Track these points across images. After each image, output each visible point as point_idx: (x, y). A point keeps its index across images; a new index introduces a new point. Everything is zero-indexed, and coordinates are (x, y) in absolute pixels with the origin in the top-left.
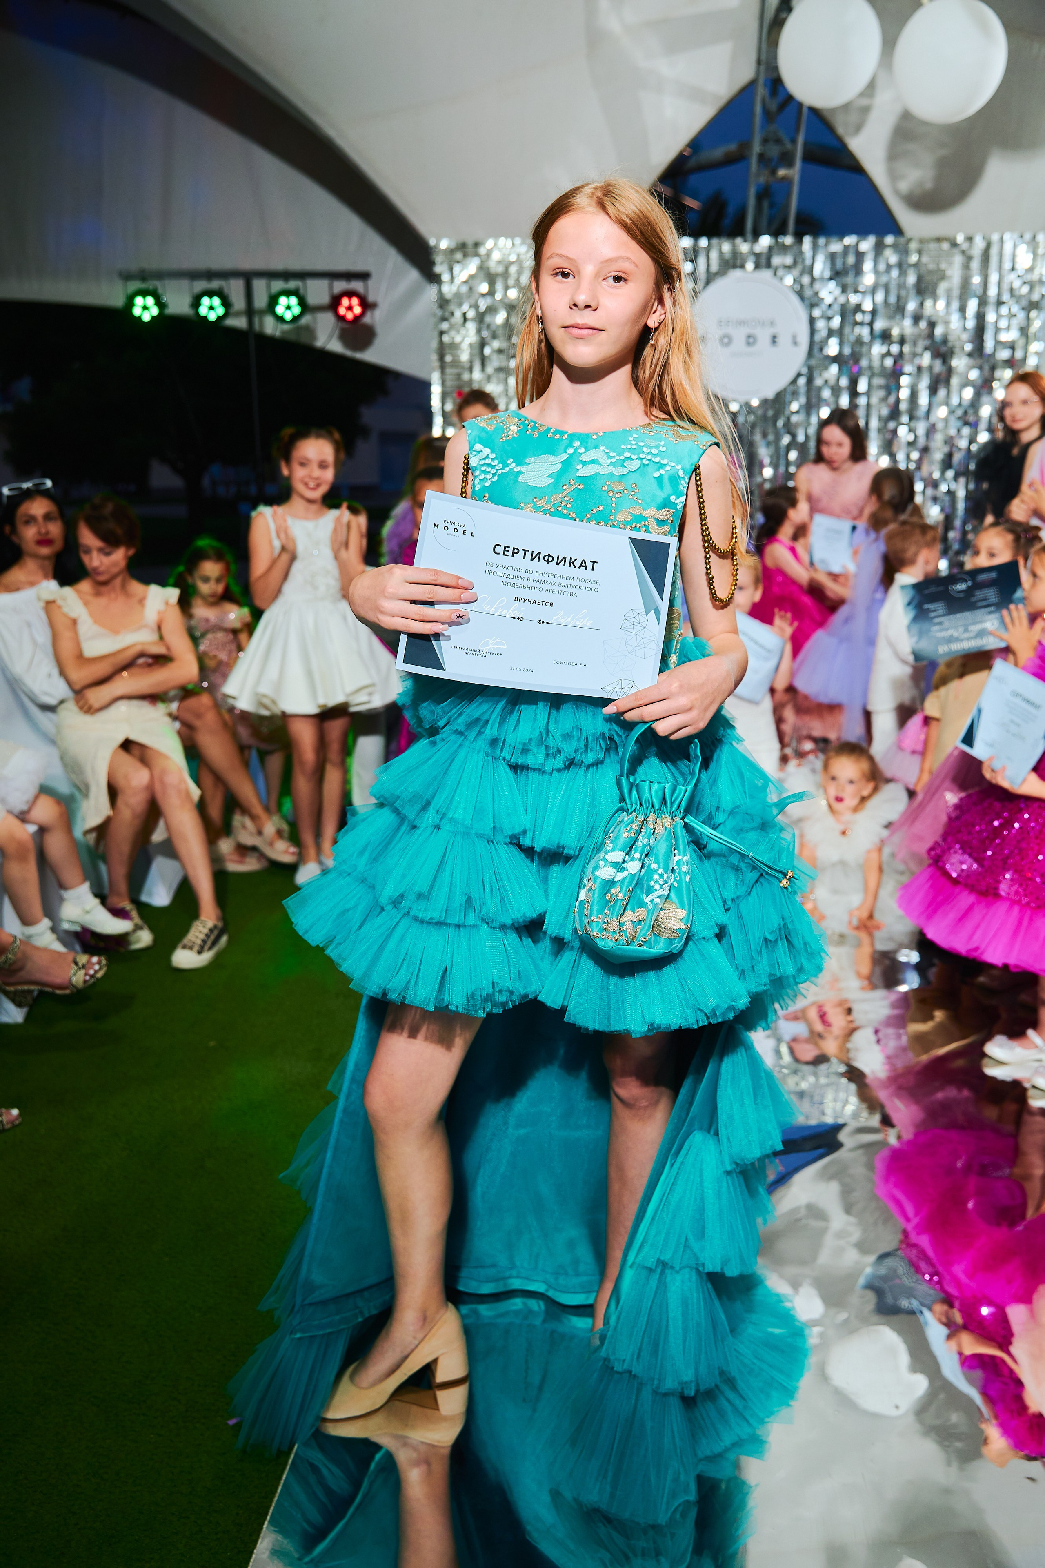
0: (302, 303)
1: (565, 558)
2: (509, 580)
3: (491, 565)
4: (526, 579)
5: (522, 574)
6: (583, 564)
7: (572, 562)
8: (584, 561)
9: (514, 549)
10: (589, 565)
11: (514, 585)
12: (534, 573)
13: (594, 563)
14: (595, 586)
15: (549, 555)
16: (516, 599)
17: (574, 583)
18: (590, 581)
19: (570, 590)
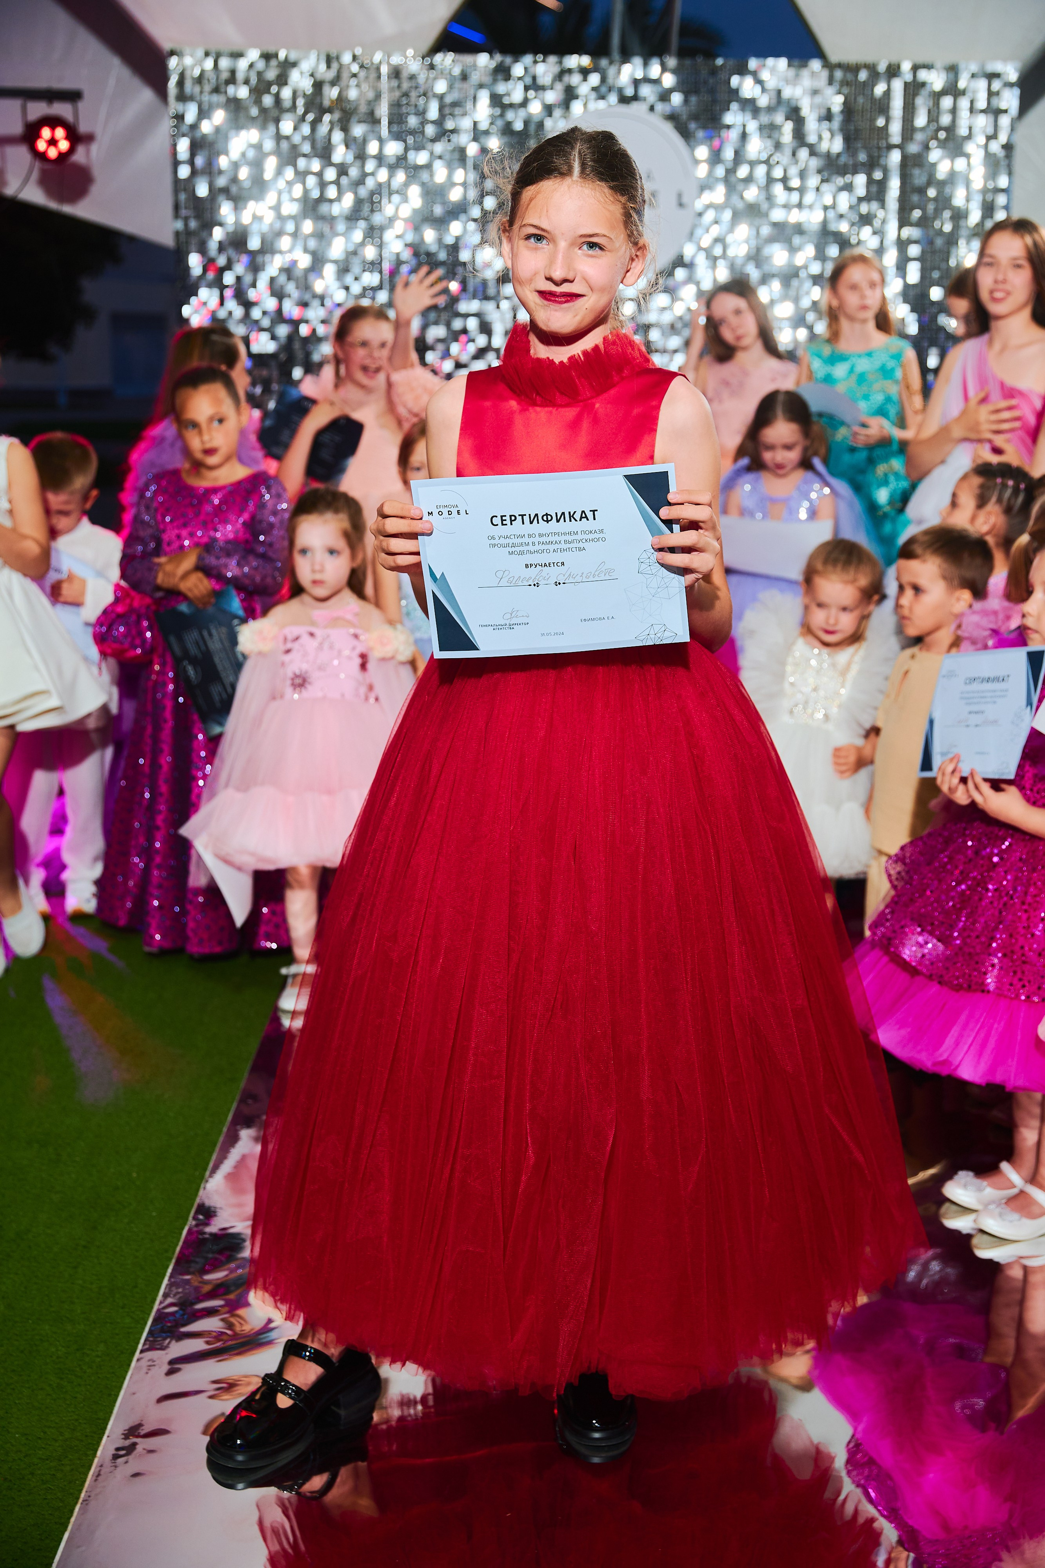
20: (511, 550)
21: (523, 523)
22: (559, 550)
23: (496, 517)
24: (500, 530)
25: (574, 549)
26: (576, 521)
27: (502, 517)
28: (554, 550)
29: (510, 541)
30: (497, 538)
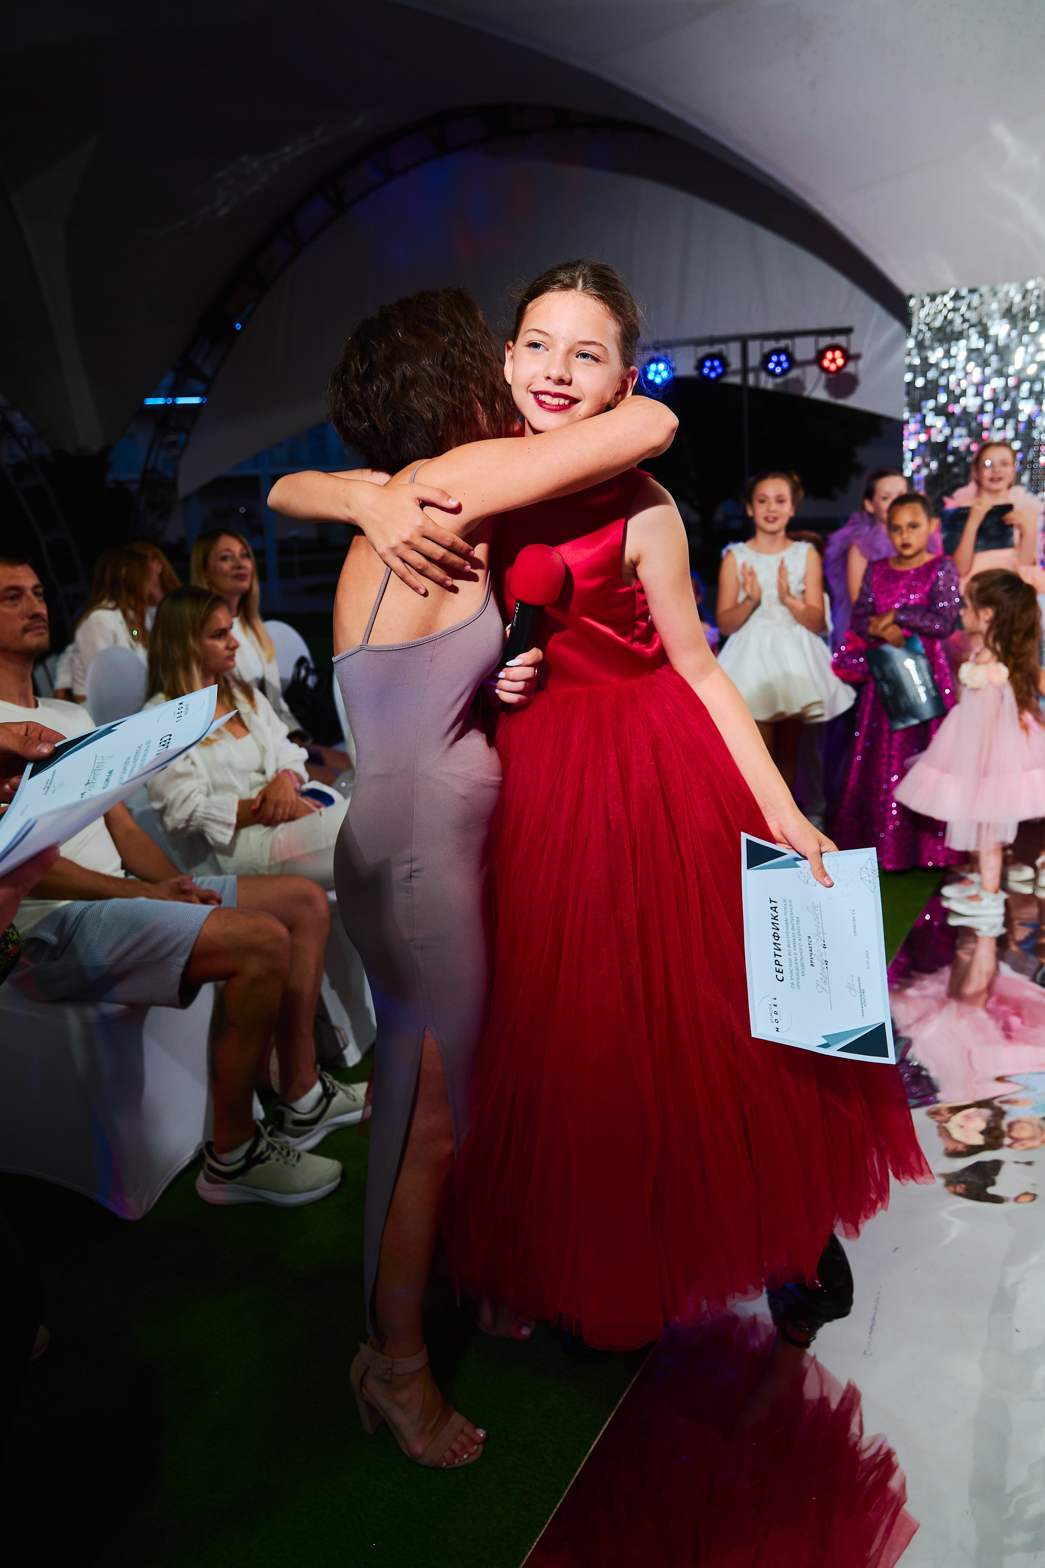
20: (801, 974)
21: (781, 956)
22: (799, 937)
23: (777, 976)
24: (786, 975)
25: (799, 925)
26: (777, 916)
27: (777, 971)
28: (800, 940)
29: (794, 972)
30: (792, 981)
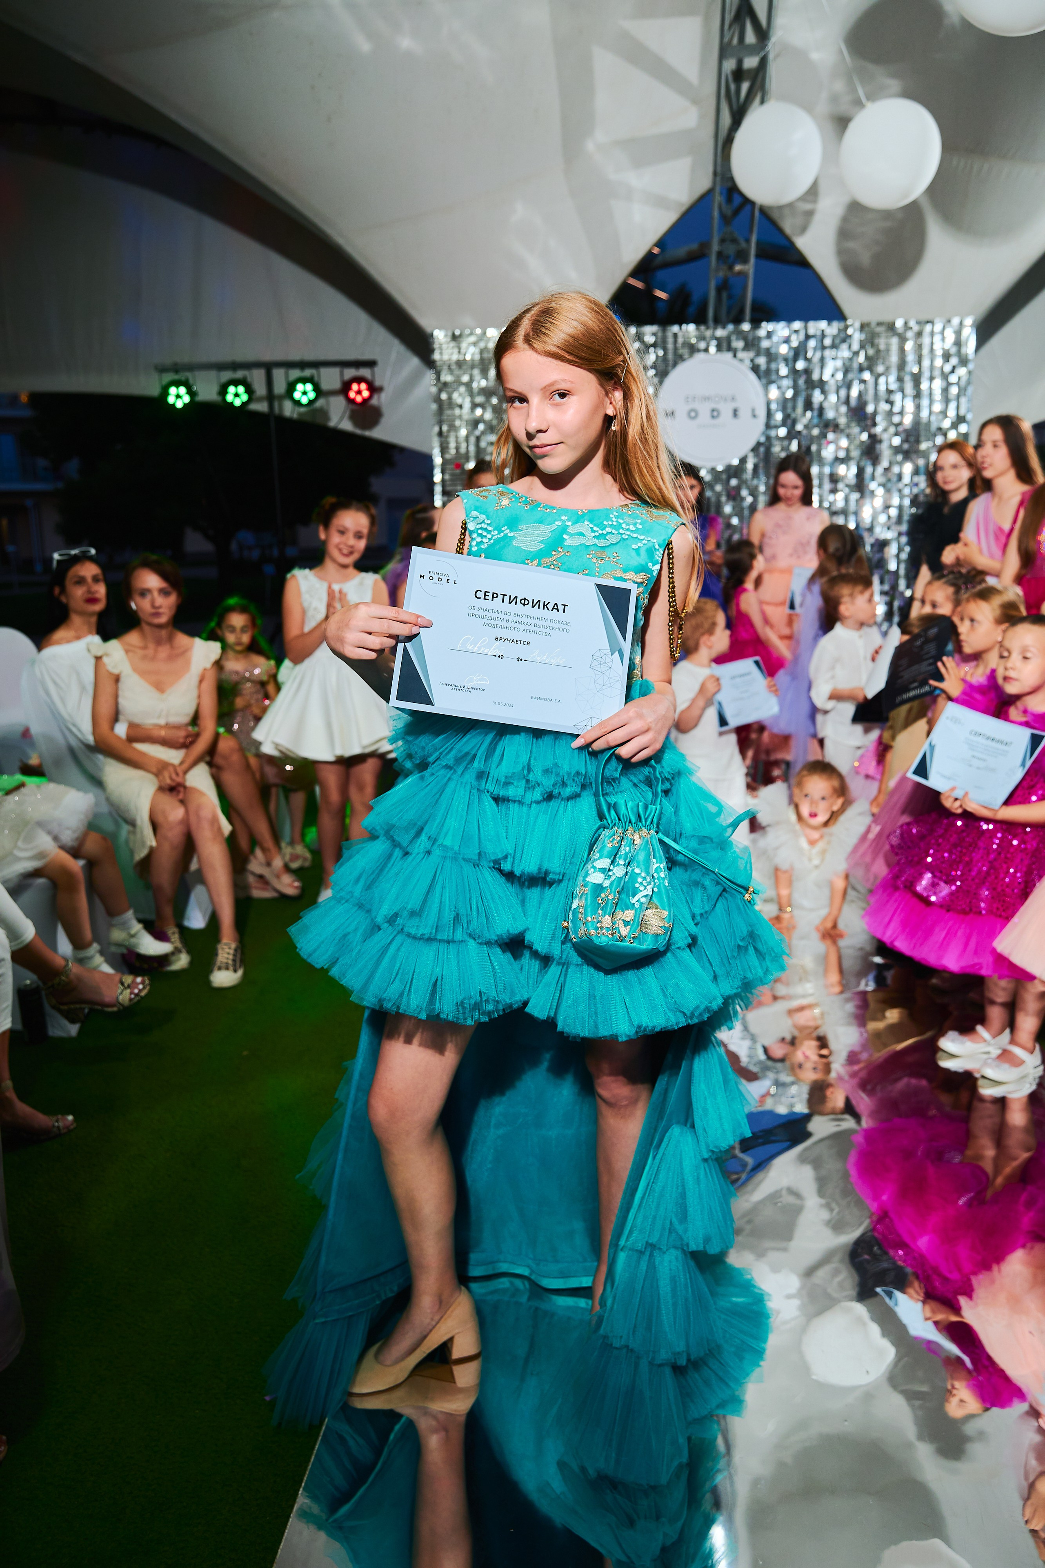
0: (317, 389)
1: (539, 601)
2: (489, 622)
3: (473, 608)
4: (505, 620)
5: (502, 616)
6: (556, 607)
7: (545, 605)
8: (556, 604)
9: (493, 593)
10: (561, 608)
11: (495, 626)
12: (512, 614)
13: (565, 606)
14: (567, 627)
15: (525, 599)
16: (497, 638)
17: (548, 624)
18: (562, 623)
19: (545, 631)
